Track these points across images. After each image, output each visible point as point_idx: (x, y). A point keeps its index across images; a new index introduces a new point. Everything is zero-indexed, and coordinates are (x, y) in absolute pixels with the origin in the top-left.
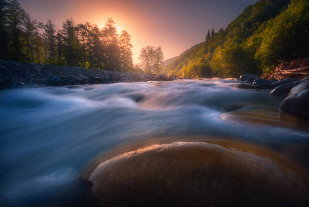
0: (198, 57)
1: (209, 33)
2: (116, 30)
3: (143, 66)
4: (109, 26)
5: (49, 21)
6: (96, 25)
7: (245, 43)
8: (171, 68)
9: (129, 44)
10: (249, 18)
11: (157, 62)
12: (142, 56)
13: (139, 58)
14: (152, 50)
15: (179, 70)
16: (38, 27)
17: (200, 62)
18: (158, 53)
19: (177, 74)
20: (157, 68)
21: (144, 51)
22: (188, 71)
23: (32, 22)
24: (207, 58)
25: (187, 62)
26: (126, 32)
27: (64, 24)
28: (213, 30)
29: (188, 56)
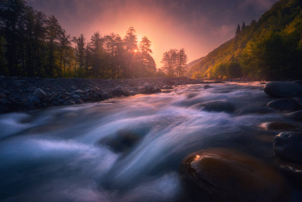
0: (227, 55)
1: (239, 27)
2: (136, 37)
3: (165, 70)
4: (130, 34)
5: (81, 35)
6: (118, 35)
7: (285, 31)
8: (197, 70)
9: (148, 50)
10: (287, 5)
11: (180, 64)
12: (165, 59)
13: (162, 62)
14: (175, 53)
15: (205, 71)
16: (72, 41)
17: (229, 60)
18: (181, 56)
19: (202, 76)
20: (180, 70)
21: (167, 55)
22: (214, 71)
23: (66, 37)
24: (237, 55)
25: (214, 61)
26: (146, 39)
27: (93, 37)
28: (244, 23)
29: (216, 56)
